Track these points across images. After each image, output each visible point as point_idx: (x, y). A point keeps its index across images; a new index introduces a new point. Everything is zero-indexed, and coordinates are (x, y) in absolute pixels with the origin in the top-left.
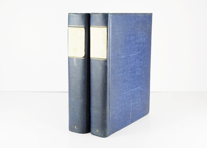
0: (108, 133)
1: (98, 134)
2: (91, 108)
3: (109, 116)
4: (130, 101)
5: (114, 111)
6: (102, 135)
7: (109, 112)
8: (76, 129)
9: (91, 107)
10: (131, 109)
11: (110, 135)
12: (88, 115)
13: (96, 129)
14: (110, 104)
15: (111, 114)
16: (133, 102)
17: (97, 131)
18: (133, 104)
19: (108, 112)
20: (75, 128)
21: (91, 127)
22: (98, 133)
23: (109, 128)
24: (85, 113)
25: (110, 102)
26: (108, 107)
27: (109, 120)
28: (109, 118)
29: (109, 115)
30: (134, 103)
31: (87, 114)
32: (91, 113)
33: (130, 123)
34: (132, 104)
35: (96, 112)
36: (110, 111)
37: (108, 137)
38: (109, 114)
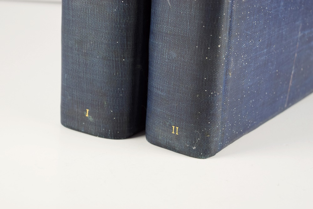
0: (216, 139)
1: (176, 144)
2: (151, 40)
3: (226, 75)
4: (297, 23)
5: (244, 55)
6: (194, 148)
7: (227, 57)
8: (91, 119)
9: (151, 36)
10: (294, 54)
11: (222, 147)
12: (139, 66)
13: (168, 124)
14: (233, 23)
15: (232, 65)
16: (303, 29)
17: (175, 130)
18: (304, 36)
19: (223, 57)
20: (84, 115)
21: (148, 114)
22: (178, 138)
23: (222, 123)
24: (127, 60)
25: (234, 17)
26: (224, 37)
27: (225, 90)
28: (226, 82)
29: (227, 70)
30: (306, 32)
31: (134, 64)
32: (150, 60)
33: (286, 106)
34: (300, 34)
35: (174, 55)
36: (229, 52)
37: (214, 155)
38: (228, 64)
